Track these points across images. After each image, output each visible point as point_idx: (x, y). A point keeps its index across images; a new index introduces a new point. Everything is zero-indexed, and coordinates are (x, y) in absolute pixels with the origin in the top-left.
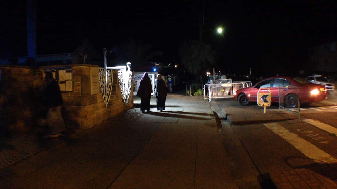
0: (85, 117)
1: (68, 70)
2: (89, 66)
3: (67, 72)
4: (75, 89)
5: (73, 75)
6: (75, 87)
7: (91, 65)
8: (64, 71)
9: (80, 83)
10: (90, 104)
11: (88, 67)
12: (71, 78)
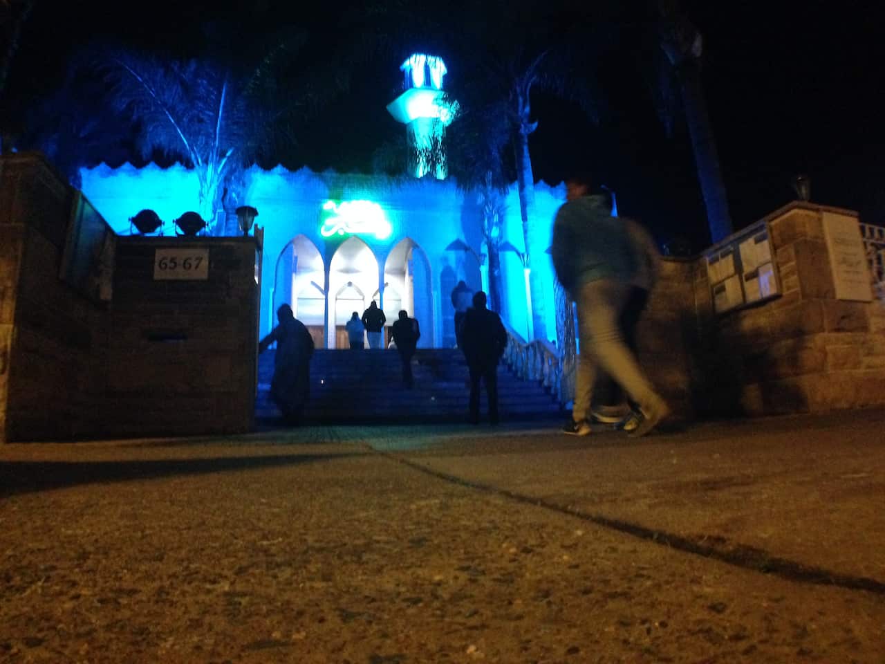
0: (820, 369)
1: (758, 234)
2: (817, 210)
3: (757, 241)
4: (785, 289)
5: (775, 248)
6: (784, 283)
7: (821, 207)
8: (751, 240)
9: (793, 263)
10: (838, 330)
11: (812, 213)
12: (768, 257)
